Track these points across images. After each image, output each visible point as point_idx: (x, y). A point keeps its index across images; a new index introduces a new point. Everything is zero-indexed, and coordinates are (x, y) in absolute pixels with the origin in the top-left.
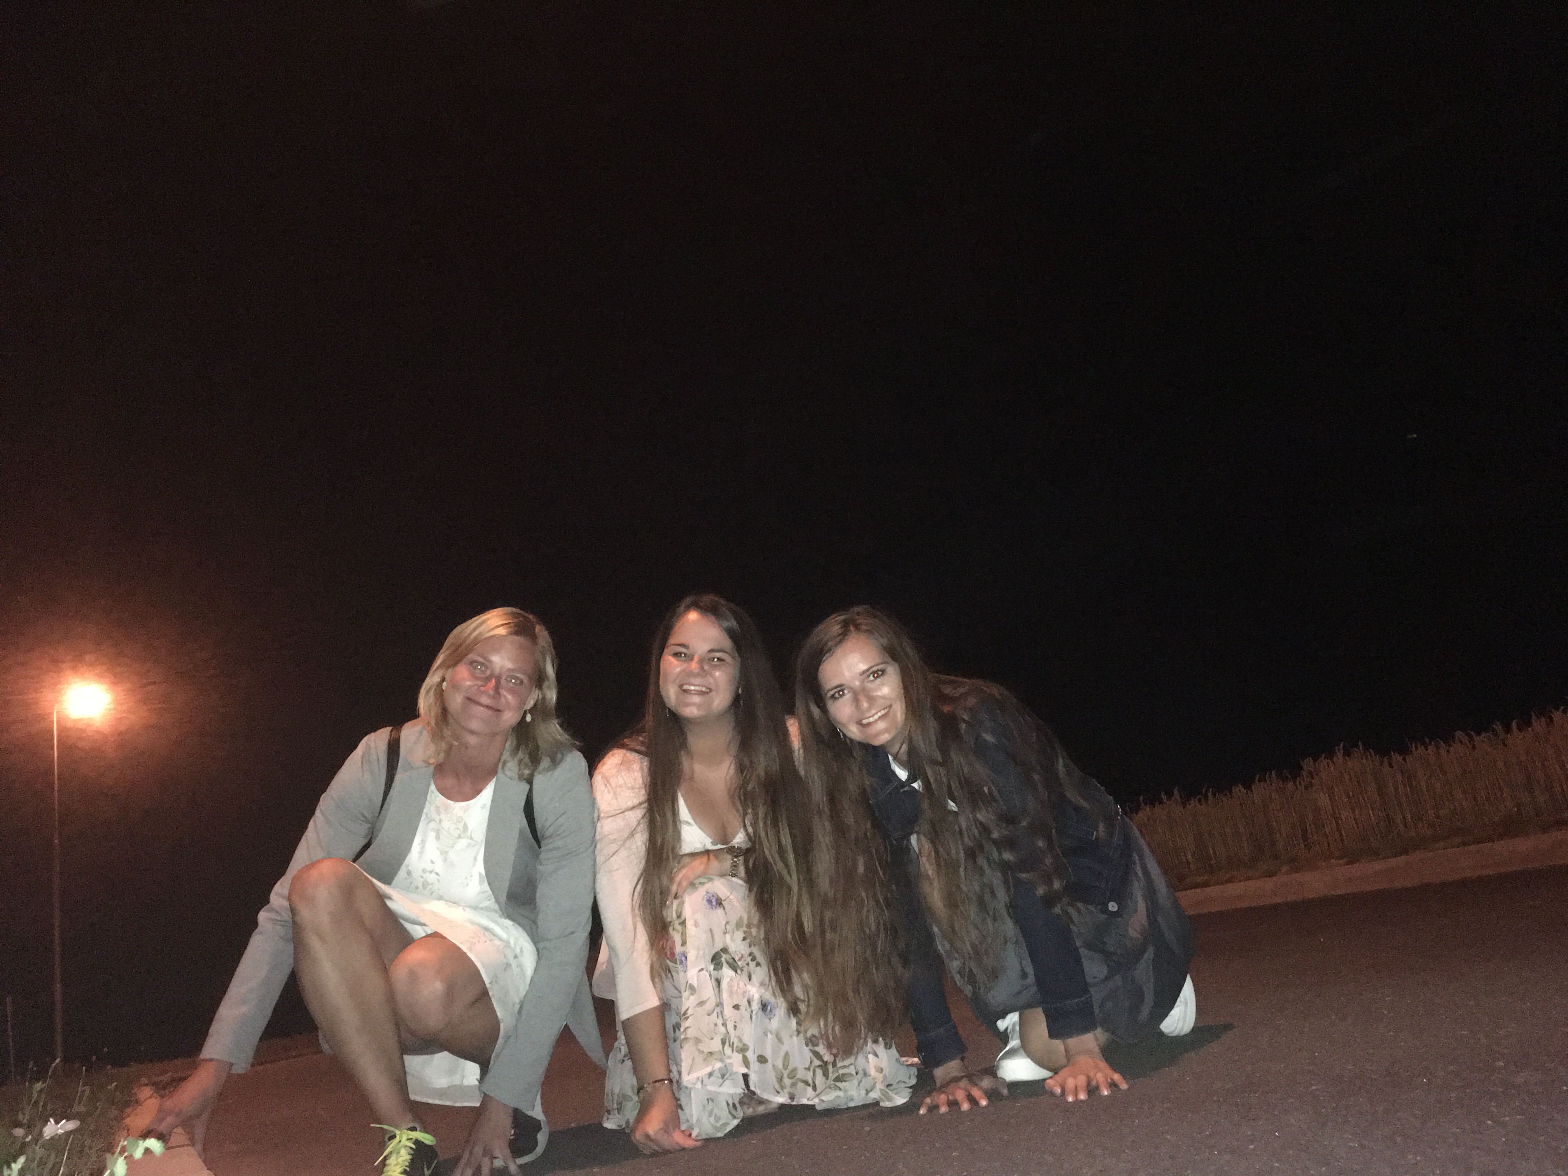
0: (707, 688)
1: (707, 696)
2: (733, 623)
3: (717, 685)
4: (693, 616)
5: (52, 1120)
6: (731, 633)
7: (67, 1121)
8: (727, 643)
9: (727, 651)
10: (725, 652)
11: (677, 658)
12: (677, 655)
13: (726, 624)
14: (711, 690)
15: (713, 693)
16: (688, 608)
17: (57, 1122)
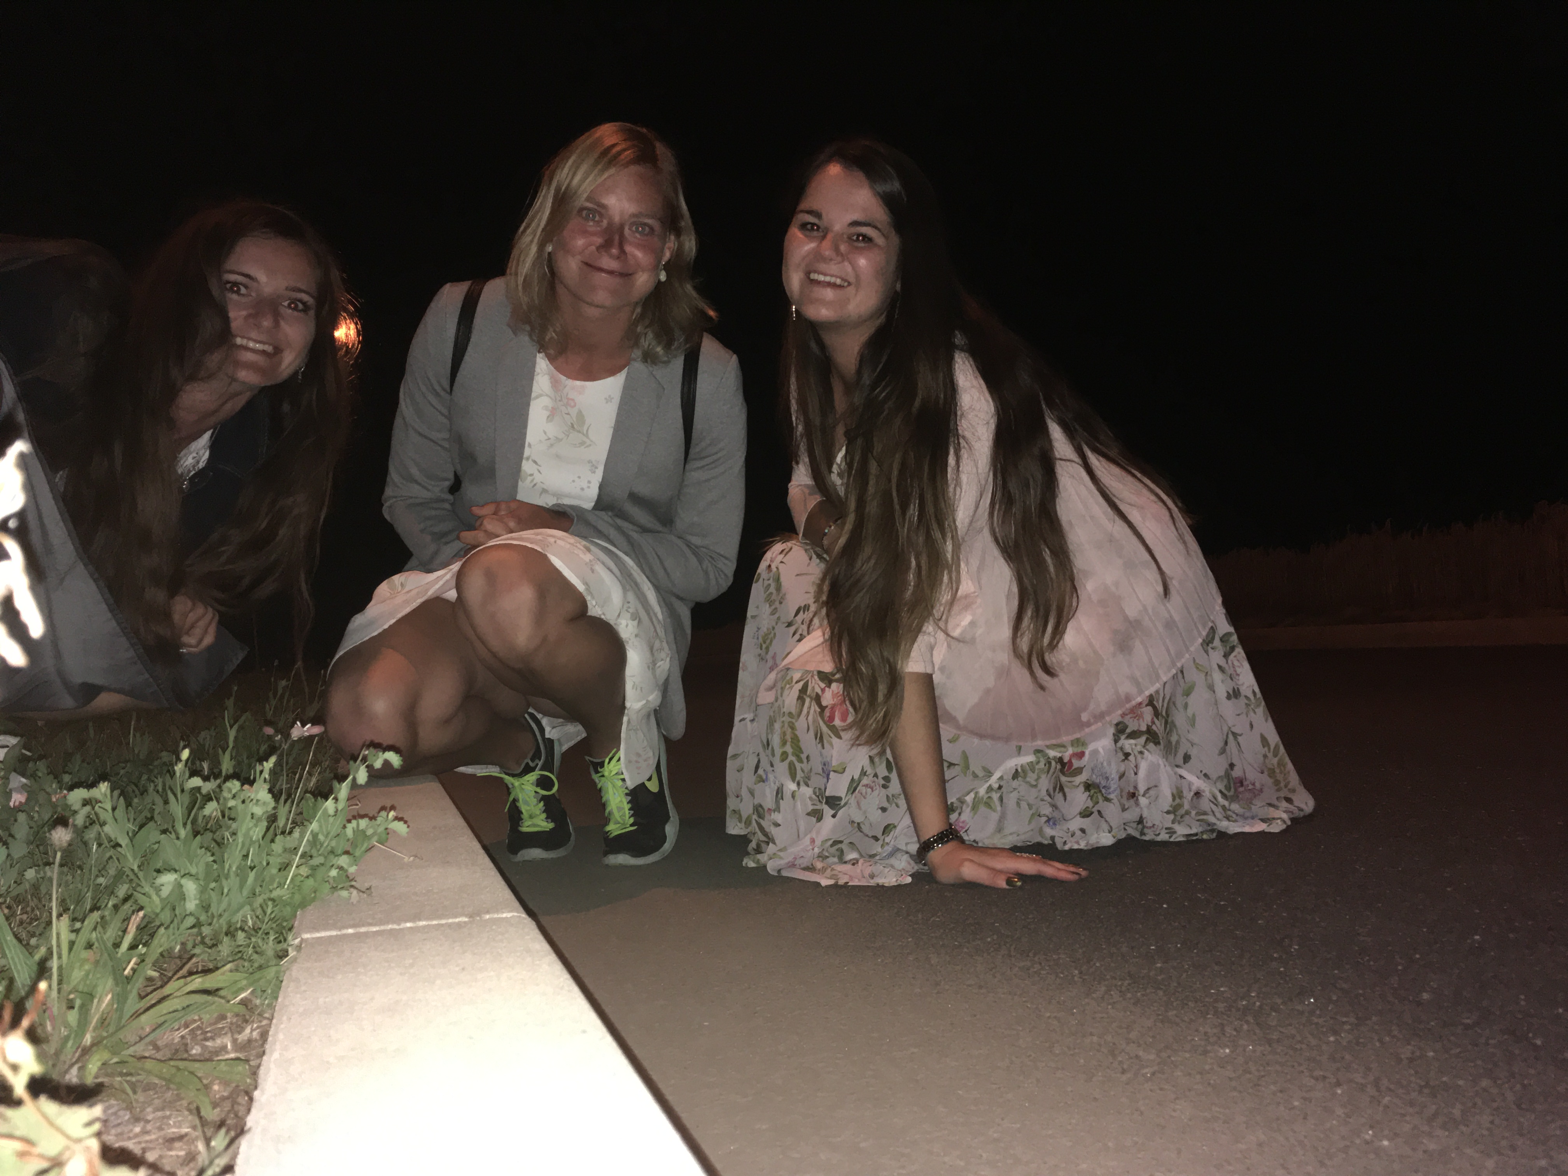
0: (843, 279)
1: (839, 292)
2: (895, 186)
3: (857, 277)
4: (834, 169)
5: (298, 723)
6: (889, 201)
7: (313, 725)
8: (879, 213)
9: (879, 226)
10: (875, 227)
11: (808, 233)
12: (804, 226)
13: (881, 188)
14: (849, 284)
15: (851, 290)
16: (829, 160)
17: (303, 725)
